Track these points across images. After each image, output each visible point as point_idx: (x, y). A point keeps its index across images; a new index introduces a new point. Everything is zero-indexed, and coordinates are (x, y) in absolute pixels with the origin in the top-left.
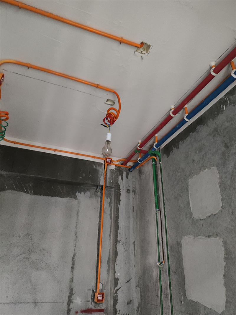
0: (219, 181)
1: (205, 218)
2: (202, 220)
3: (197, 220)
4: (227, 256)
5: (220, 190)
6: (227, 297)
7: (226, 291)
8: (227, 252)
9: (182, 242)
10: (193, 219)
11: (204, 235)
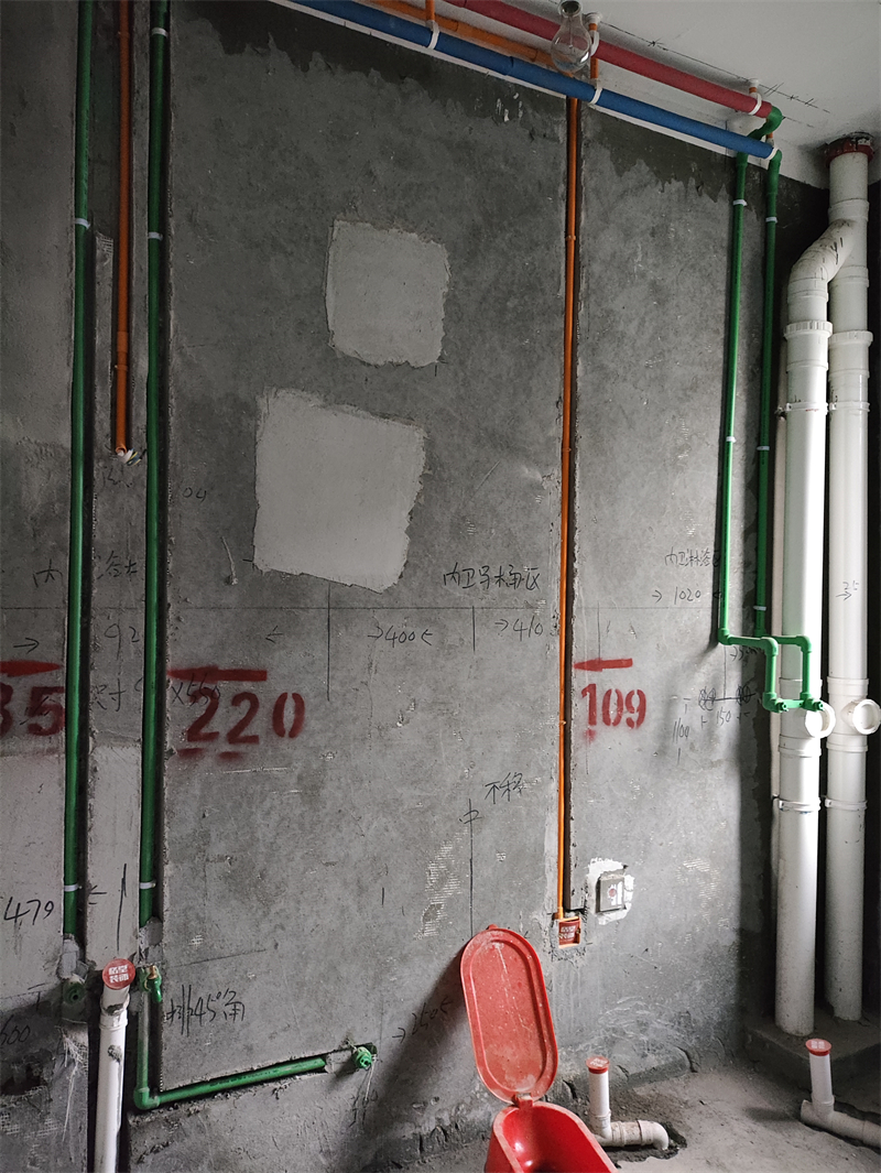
0: (446, 290)
1: (381, 363)
2: (369, 365)
3: (347, 359)
4: (430, 472)
5: (442, 314)
6: (408, 556)
7: (411, 544)
8: (432, 463)
9: (261, 402)
10: (331, 351)
11: (367, 409)
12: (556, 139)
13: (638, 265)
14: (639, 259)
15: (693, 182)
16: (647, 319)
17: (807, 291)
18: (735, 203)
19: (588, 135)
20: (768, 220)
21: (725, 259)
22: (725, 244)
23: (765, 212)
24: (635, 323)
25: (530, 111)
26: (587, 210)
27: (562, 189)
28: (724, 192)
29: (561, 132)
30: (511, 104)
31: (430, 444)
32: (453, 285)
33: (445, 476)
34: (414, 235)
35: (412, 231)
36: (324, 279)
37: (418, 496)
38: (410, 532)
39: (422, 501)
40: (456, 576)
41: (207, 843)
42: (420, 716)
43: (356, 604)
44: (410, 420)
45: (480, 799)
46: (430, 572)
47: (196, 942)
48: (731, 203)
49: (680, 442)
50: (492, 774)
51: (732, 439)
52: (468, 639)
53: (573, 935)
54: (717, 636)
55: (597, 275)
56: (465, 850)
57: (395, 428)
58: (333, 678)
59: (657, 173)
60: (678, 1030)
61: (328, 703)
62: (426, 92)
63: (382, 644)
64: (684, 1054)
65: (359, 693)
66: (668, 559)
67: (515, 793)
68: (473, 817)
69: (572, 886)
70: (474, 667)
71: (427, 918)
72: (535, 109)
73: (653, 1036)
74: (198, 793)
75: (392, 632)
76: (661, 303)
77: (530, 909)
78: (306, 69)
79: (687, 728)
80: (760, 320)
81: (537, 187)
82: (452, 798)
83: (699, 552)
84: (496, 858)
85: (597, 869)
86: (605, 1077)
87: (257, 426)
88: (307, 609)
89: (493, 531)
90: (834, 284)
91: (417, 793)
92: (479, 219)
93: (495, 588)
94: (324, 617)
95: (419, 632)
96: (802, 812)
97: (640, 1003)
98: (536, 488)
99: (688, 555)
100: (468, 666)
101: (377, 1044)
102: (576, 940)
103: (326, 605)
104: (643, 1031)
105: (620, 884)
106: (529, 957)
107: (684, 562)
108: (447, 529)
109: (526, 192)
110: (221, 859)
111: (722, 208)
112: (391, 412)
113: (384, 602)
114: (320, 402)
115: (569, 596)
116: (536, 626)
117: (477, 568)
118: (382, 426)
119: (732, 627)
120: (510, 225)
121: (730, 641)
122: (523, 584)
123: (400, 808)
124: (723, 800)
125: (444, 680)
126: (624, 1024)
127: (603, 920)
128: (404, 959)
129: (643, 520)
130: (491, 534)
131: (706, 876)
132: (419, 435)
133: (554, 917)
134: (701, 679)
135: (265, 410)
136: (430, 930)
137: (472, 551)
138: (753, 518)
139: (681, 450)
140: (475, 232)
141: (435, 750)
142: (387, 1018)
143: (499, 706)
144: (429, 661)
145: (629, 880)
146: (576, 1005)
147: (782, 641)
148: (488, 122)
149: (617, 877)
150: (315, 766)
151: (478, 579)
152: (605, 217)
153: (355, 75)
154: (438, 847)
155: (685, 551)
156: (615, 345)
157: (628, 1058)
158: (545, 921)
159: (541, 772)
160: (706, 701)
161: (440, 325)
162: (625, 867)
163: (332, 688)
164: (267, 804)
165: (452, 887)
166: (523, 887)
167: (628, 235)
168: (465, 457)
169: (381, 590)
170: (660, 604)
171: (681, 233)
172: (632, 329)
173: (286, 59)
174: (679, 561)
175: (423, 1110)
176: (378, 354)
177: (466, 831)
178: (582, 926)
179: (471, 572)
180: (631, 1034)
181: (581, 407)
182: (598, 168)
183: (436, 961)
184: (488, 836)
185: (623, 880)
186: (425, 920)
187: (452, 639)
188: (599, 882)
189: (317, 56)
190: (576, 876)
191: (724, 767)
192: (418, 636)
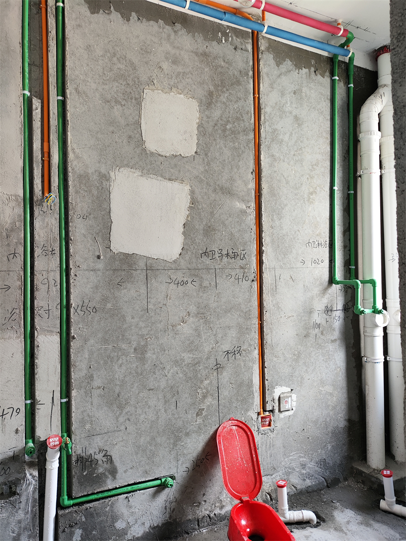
0: (198, 121)
1: (168, 155)
2: (162, 156)
3: (152, 153)
4: (193, 206)
5: (196, 132)
6: (183, 245)
7: (185, 239)
8: (194, 201)
9: (112, 174)
10: (144, 150)
11: (162, 176)
12: (247, 51)
13: (288, 108)
14: (289, 105)
15: (313, 69)
16: (293, 132)
17: (369, 118)
18: (333, 78)
19: (262, 48)
20: (349, 86)
21: (329, 104)
22: (329, 98)
23: (347, 83)
24: (288, 135)
25: (234, 38)
26: (263, 83)
27: (251, 73)
28: (328, 74)
29: (250, 47)
30: (225, 35)
31: (192, 192)
32: (201, 119)
33: (200, 207)
34: (182, 96)
35: (181, 94)
36: (140, 116)
37: (188, 217)
38: (184, 233)
39: (189, 219)
40: (207, 254)
41: (92, 380)
42: (191, 319)
43: (159, 268)
44: (182, 181)
45: (221, 359)
46: (194, 252)
47: (88, 426)
48: (331, 79)
49: (311, 190)
50: (226, 347)
51: (336, 188)
52: (213, 283)
53: (268, 422)
54: (332, 280)
55: (269, 113)
56: (215, 383)
57: (176, 185)
58: (150, 302)
59: (296, 65)
60: (320, 468)
61: (147, 314)
62: (185, 30)
63: (172, 286)
64: (323, 479)
65: (162, 309)
66: (307, 245)
67: (238, 356)
68: (218, 367)
69: (267, 399)
70: (217, 297)
71: (198, 415)
72: (237, 37)
73: (308, 470)
74: (87, 356)
75: (177, 280)
76: (299, 125)
77: (247, 410)
78: (128, 20)
79: (320, 324)
80: (347, 132)
81: (239, 73)
82: (208, 358)
83: (322, 242)
84: (229, 386)
85: (278, 391)
86: (285, 490)
87: (110, 186)
88: (136, 270)
89: (223, 233)
90: (381, 114)
91: (191, 356)
92: (212, 88)
93: (225, 259)
94: (145, 274)
95: (190, 281)
96: (375, 363)
97: (301, 455)
98: (243, 212)
99: (317, 243)
100: (214, 296)
101: (176, 475)
102: (270, 425)
103: (145, 268)
104: (304, 468)
105: (290, 398)
106: (249, 433)
107: (315, 246)
108: (201, 232)
109: (234, 75)
110: (99, 388)
111: (327, 81)
112: (173, 178)
113: (173, 266)
114: (140, 174)
115: (260, 263)
116: (245, 277)
117: (216, 250)
118: (169, 184)
119: (339, 276)
120: (227, 90)
121: (338, 283)
122: (238, 258)
123: (183, 363)
124: (338, 358)
125: (202, 303)
126: (294, 465)
127: (282, 415)
128: (187, 434)
129: (295, 227)
130: (223, 234)
131: (331, 394)
132: (187, 188)
133: (259, 414)
134: (325, 301)
135: (114, 178)
136: (199, 421)
137: (214, 242)
138: (347, 225)
139: (311, 194)
140: (211, 94)
141: (199, 335)
142: (180, 462)
143: (229, 314)
144: (195, 294)
145: (294, 396)
146: (271, 456)
147: (363, 282)
148: (215, 43)
149: (288, 395)
150: (142, 344)
151: (217, 255)
152: (272, 86)
153: (152, 23)
154: (202, 382)
155: (316, 241)
156: (278, 145)
157: (297, 482)
158: (255, 416)
159: (250, 345)
160: (328, 311)
161: (195, 137)
162: (292, 390)
163: (149, 307)
164: (120, 362)
165: (209, 401)
166: (243, 400)
167: (283, 94)
168: (209, 198)
169: (171, 261)
170: (304, 266)
171: (308, 93)
172: (286, 138)
173: (119, 16)
174: (313, 246)
175: (198, 506)
176: (167, 151)
177: (215, 374)
178: (272, 418)
179: (214, 252)
180: (298, 470)
181: (263, 174)
182: (267, 63)
183: (203, 435)
184: (226, 376)
185: (291, 396)
186: (197, 416)
187: (206, 283)
188: (279, 397)
189: (133, 14)
190: (268, 394)
191: (338, 342)
192: (189, 282)
